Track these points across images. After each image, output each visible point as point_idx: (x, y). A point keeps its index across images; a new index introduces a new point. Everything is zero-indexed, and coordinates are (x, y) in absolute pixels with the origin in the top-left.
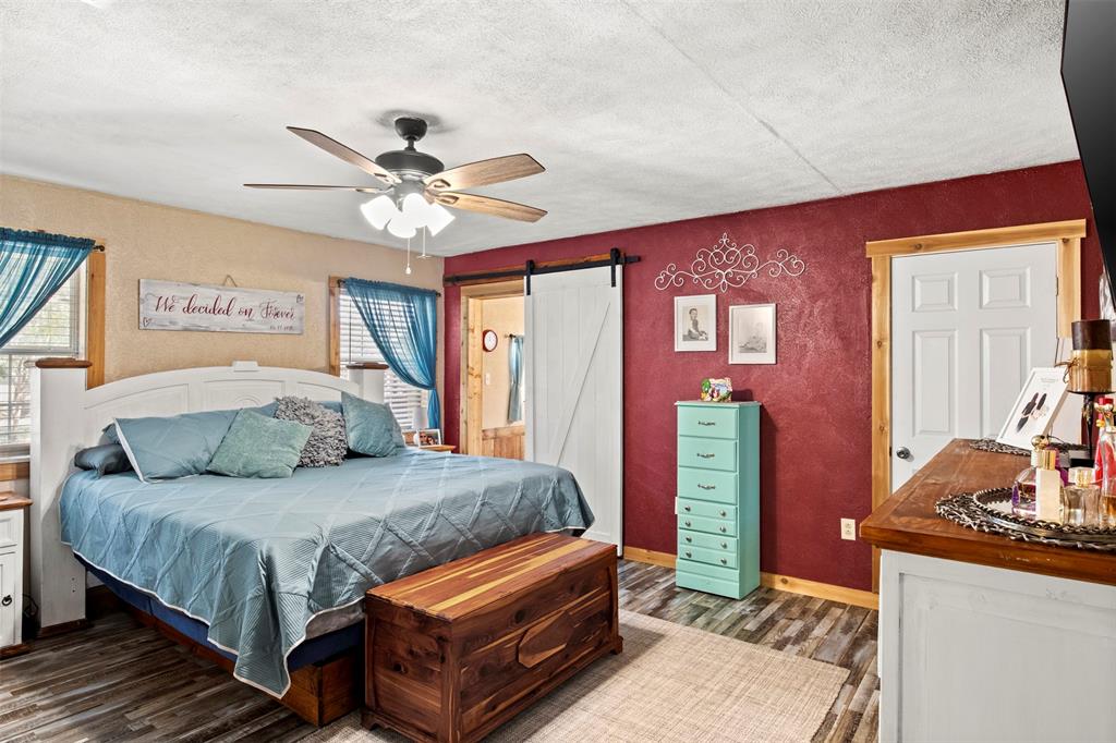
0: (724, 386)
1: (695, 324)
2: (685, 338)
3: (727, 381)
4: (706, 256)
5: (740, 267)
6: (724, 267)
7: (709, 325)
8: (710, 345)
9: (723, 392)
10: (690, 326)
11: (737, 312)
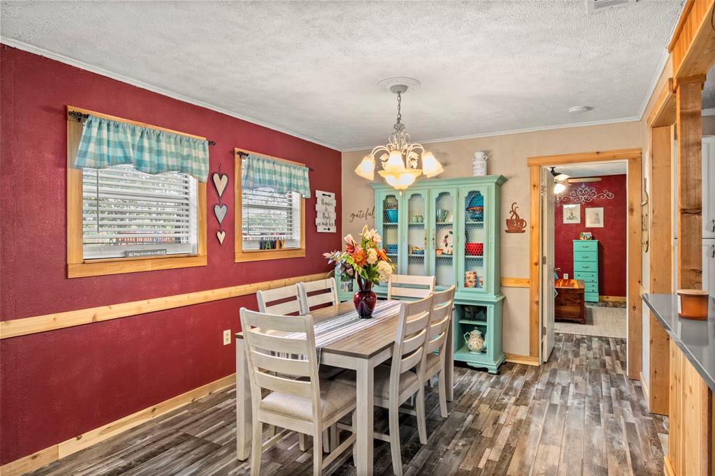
0: (589, 234)
1: (572, 214)
2: (567, 219)
3: (590, 233)
4: (576, 191)
5: (590, 195)
6: (583, 195)
7: (578, 214)
8: (578, 221)
9: (588, 237)
10: (569, 215)
11: (589, 211)
